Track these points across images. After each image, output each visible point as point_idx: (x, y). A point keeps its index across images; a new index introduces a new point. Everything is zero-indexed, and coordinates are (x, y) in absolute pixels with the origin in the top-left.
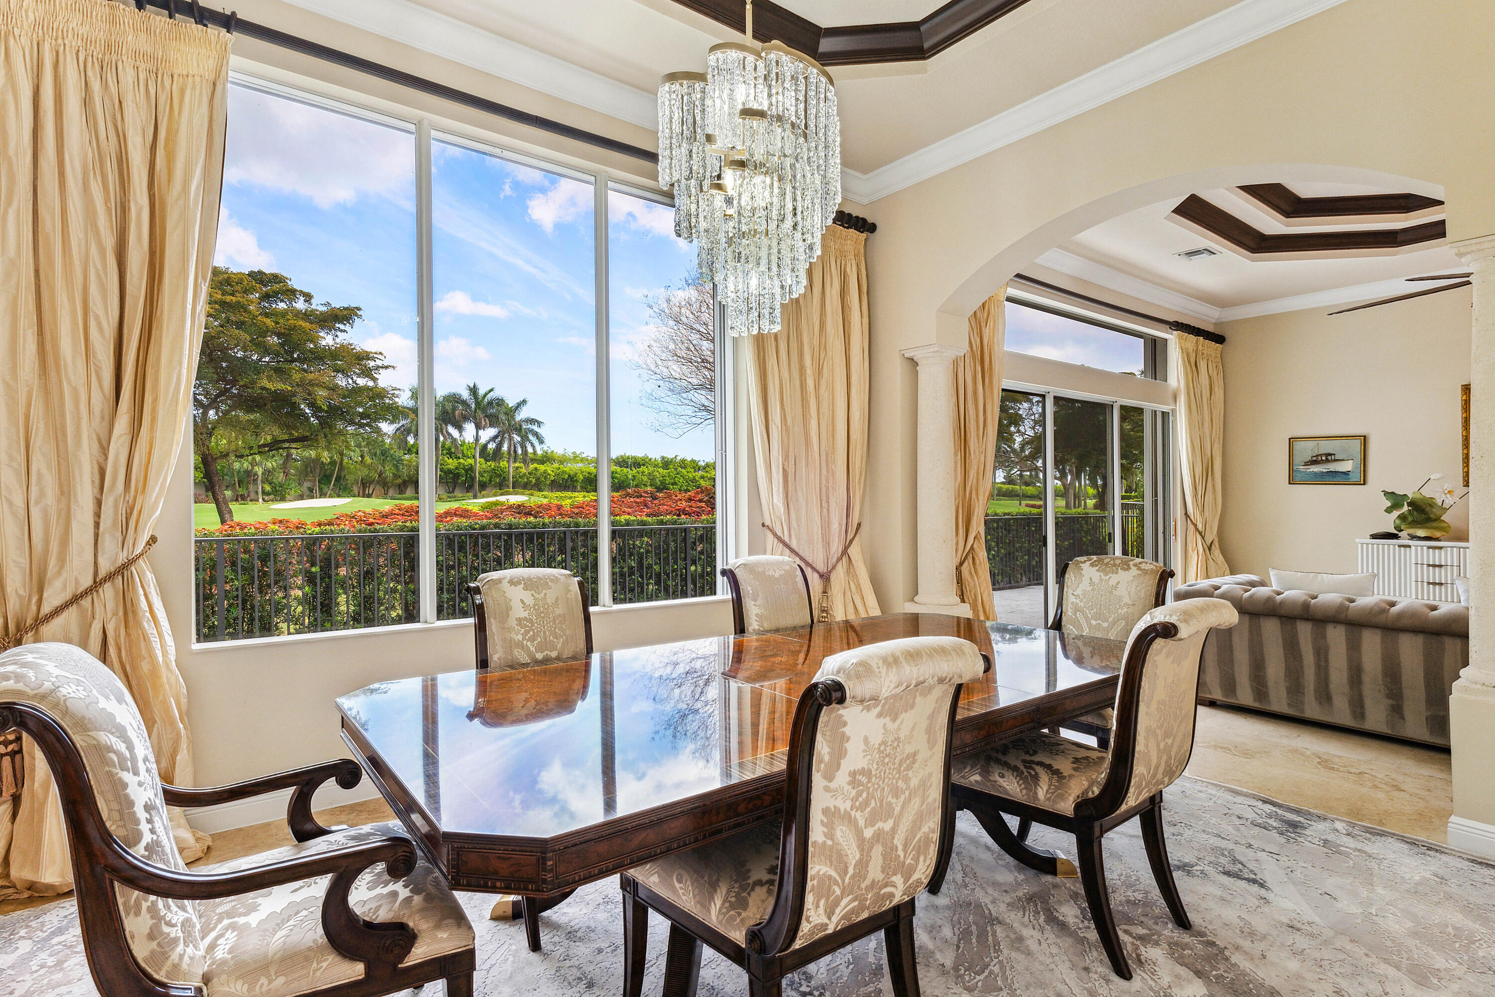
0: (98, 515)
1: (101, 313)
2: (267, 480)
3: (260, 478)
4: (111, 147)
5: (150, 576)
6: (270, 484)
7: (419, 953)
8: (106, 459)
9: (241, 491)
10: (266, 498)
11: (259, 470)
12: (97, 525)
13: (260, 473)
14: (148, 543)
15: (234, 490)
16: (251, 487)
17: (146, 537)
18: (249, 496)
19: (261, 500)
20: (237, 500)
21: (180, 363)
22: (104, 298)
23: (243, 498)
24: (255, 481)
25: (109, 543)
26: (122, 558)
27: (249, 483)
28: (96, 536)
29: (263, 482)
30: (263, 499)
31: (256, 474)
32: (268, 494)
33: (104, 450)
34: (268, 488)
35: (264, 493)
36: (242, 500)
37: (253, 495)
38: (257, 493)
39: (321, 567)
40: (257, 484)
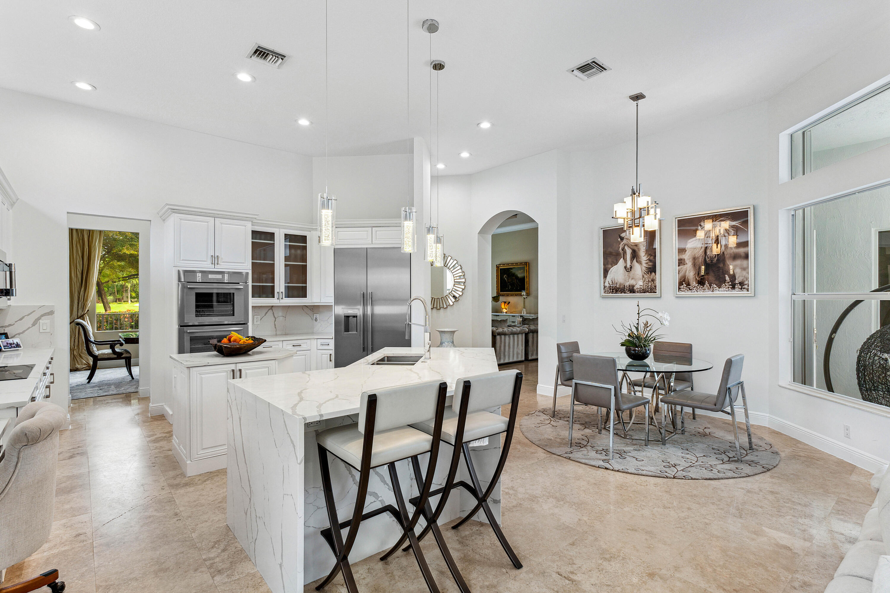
0: (78, 306)
1: (79, 269)
2: (133, 291)
3: (129, 289)
4: (81, 238)
5: (87, 317)
6: (135, 292)
7: (124, 356)
8: (80, 295)
9: (118, 296)
10: (133, 300)
11: (129, 285)
12: (78, 307)
13: (129, 286)
14: (87, 311)
15: (114, 296)
16: (124, 294)
17: (87, 310)
18: (123, 299)
19: (130, 301)
20: (116, 301)
21: (94, 277)
22: (80, 266)
23: (120, 300)
24: (126, 290)
25: (80, 311)
26: (82, 314)
27: (123, 292)
28: (78, 309)
29: (131, 291)
30: (131, 301)
31: (127, 287)
32: (134, 298)
33: (79, 294)
34: (134, 295)
35: (131, 297)
36: (119, 301)
37: (125, 299)
38: (127, 297)
39: (135, 323)
40: (128, 293)
